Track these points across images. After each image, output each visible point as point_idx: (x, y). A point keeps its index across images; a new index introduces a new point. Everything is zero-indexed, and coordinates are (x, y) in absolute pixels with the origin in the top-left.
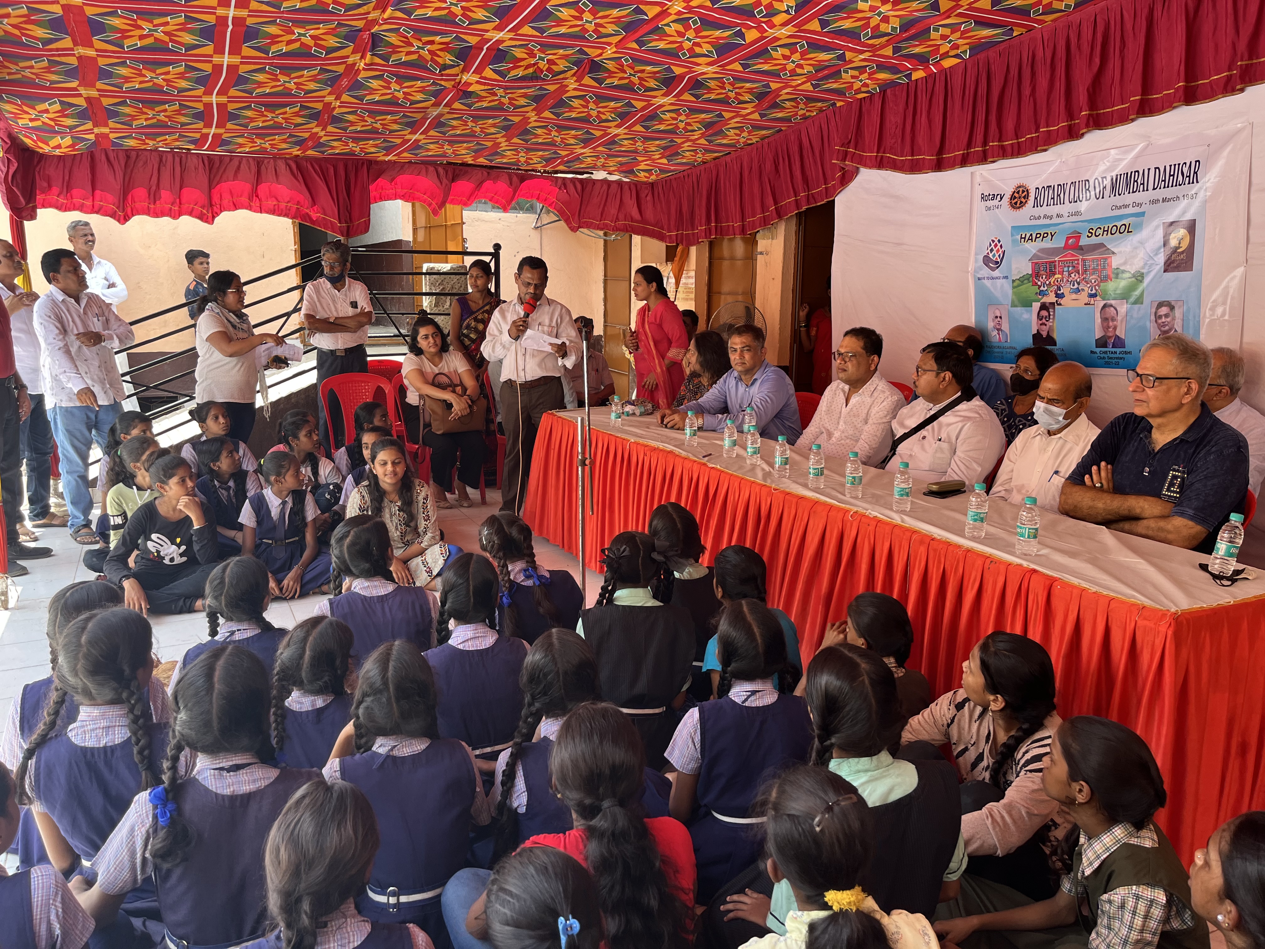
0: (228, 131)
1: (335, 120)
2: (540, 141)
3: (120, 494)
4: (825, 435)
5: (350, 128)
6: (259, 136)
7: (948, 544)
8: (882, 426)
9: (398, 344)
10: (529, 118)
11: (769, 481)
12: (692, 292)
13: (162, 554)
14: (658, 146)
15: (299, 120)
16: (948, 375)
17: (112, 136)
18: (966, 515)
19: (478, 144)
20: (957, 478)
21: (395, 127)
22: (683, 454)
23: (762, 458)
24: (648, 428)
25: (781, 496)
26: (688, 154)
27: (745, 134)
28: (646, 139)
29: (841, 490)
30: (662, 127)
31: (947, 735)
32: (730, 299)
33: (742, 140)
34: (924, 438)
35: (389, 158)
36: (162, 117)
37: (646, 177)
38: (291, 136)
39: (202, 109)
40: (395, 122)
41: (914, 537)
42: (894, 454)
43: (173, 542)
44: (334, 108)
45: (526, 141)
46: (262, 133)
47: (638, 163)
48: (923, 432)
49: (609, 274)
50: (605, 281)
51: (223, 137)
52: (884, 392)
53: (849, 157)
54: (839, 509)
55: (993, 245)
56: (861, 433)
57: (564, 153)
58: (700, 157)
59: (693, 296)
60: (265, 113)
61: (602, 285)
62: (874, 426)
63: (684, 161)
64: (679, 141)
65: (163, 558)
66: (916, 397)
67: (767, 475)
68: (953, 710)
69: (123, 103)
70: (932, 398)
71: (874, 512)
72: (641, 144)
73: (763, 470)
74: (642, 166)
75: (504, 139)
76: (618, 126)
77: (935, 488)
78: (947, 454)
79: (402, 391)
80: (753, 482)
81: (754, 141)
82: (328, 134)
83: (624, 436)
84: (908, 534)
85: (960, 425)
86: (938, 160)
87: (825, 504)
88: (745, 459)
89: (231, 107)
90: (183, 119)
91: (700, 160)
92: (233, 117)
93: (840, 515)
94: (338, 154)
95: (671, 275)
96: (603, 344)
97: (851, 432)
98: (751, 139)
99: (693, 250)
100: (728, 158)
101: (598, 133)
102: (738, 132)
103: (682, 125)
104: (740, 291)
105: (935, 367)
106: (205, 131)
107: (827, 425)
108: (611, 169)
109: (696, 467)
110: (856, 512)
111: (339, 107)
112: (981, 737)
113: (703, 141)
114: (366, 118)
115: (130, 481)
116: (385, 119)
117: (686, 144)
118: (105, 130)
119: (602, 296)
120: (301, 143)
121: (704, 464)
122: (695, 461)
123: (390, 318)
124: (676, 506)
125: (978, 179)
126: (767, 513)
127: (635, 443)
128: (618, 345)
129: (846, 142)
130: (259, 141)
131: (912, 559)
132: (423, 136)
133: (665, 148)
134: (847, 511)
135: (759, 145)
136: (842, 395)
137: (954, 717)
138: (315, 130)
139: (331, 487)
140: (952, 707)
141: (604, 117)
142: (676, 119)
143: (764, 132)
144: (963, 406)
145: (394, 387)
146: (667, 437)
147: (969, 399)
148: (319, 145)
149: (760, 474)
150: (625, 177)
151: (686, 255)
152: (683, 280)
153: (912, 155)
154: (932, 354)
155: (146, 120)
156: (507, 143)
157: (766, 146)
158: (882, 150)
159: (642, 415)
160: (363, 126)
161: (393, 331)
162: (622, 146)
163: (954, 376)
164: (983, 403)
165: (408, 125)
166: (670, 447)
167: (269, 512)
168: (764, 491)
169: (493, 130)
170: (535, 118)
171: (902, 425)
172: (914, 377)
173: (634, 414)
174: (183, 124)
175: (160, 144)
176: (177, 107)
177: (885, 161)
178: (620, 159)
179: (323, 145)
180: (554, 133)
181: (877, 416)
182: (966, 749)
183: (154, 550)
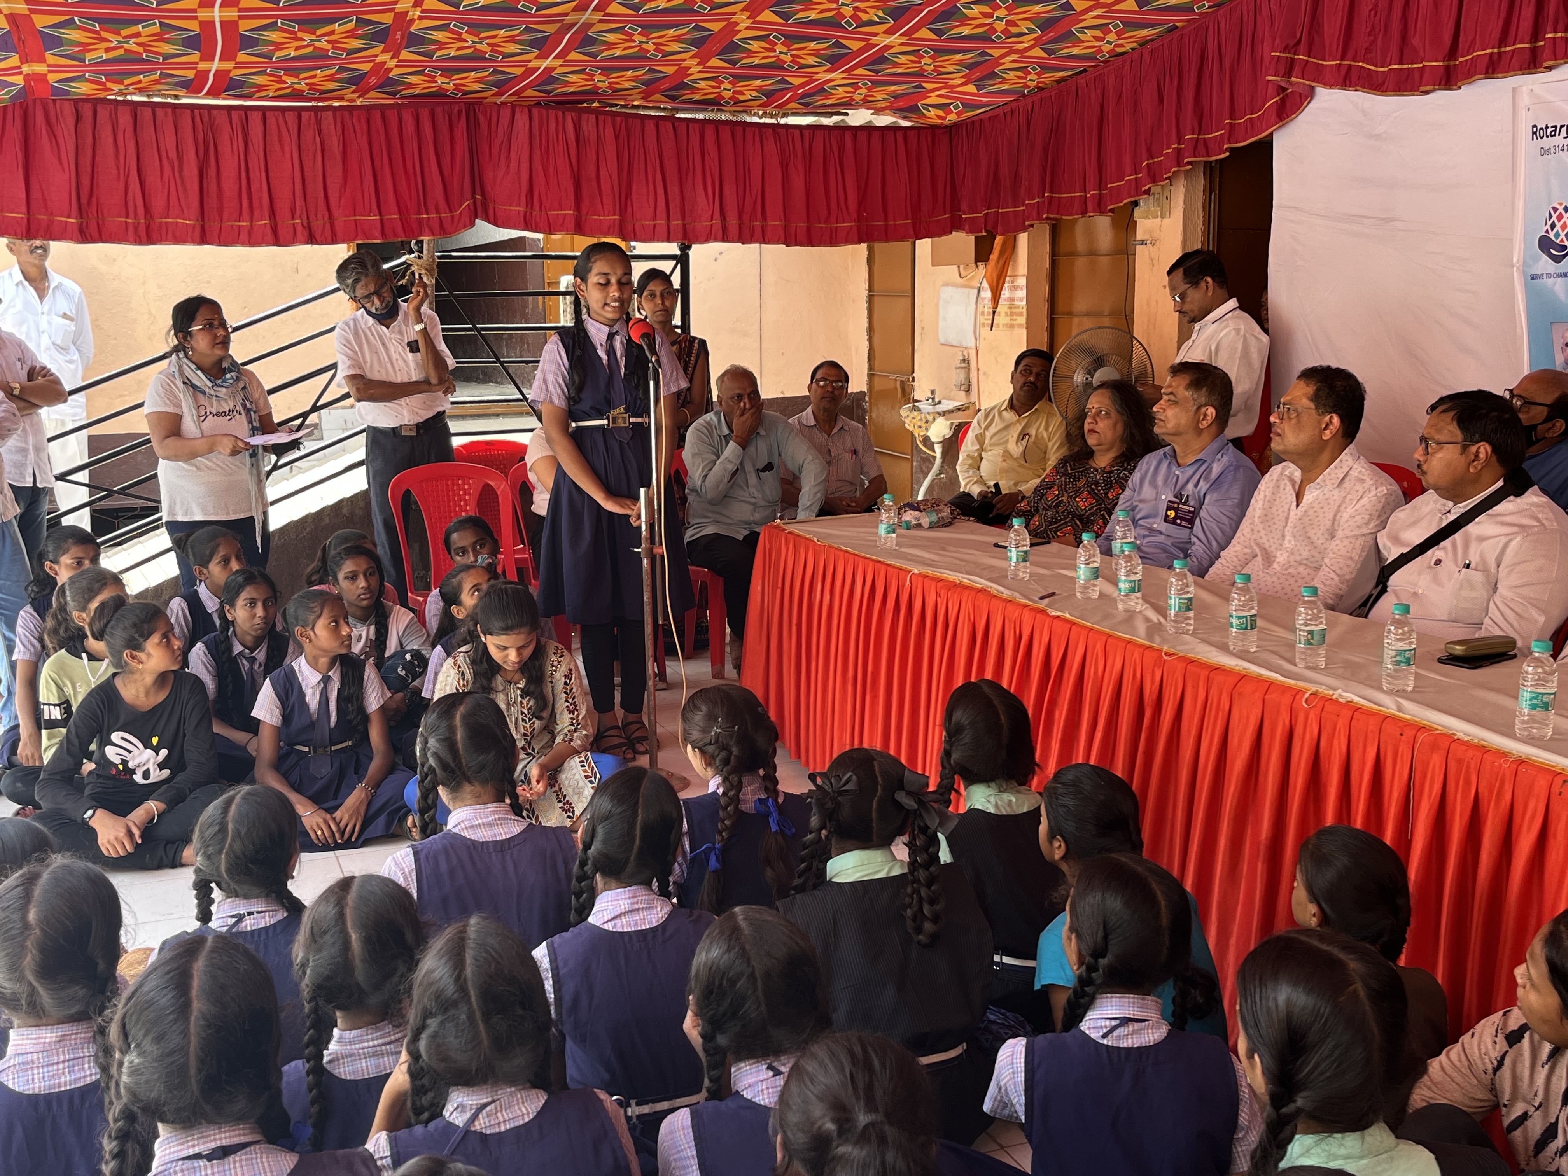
0: (240, 65)
1: (414, 41)
2: (757, 61)
3: (61, 669)
4: (1259, 558)
5: (438, 53)
6: (289, 71)
7: (1484, 750)
8: (1361, 541)
9: (520, 414)
10: (737, 24)
11: (1157, 639)
12: (1021, 314)
13: (131, 765)
14: (960, 63)
15: (355, 44)
16: (1484, 449)
17: (52, 78)
18: (1516, 698)
19: (651, 70)
20: (1498, 632)
21: (513, 48)
22: (1006, 593)
23: (1145, 599)
24: (944, 549)
25: (1180, 666)
26: (1012, 74)
27: (1112, 37)
28: (939, 51)
29: (1288, 655)
30: (966, 31)
31: (1493, 1089)
32: (1088, 323)
33: (1107, 48)
34: (1438, 562)
35: (503, 99)
36: (132, 45)
37: (939, 117)
38: (342, 69)
39: (197, 30)
40: (512, 40)
41: (1421, 737)
42: (1384, 590)
43: (147, 745)
44: (412, 21)
45: (733, 63)
46: (293, 67)
47: (926, 94)
48: (1435, 553)
49: (876, 287)
50: (871, 299)
51: (232, 75)
52: (1363, 481)
53: (1297, 70)
54: (1285, 689)
55: (1555, 216)
56: (1323, 553)
57: (796, 81)
58: (1032, 80)
59: (1022, 320)
60: (300, 34)
61: (866, 305)
62: (1346, 542)
63: (1006, 87)
64: (996, 53)
65: (133, 772)
66: (1423, 491)
67: (1154, 629)
68: (1502, 1044)
69: (69, 23)
70: (1453, 493)
71: (1347, 694)
72: (929, 61)
73: (1147, 620)
74: (933, 99)
75: (695, 61)
76: (890, 32)
77: (1459, 649)
78: (1481, 593)
79: (525, 491)
80: (1130, 642)
81: (1128, 47)
82: (402, 64)
83: (899, 563)
84: (1409, 733)
85: (1504, 540)
86: (1447, 68)
87: (1258, 680)
88: (1114, 600)
89: (244, 27)
90: (167, 48)
91: (1032, 84)
92: (248, 42)
93: (1286, 700)
94: (418, 96)
95: (985, 284)
96: (867, 406)
97: (1305, 554)
98: (1122, 46)
99: (1023, 238)
100: (1082, 81)
101: (855, 45)
102: (1098, 33)
103: (1000, 26)
104: (1107, 311)
105: (1459, 435)
106: (202, 66)
107: (1264, 540)
108: (879, 105)
109: (1027, 618)
110: (1315, 694)
111: (420, 18)
112: (1553, 1096)
113: (1037, 52)
114: (464, 36)
115: (78, 645)
116: (495, 36)
117: (1009, 59)
118: (41, 68)
119: (866, 324)
120: (358, 81)
121: (1043, 612)
122: (1026, 606)
123: (505, 368)
124: (995, 685)
125: (1525, 99)
126: (1155, 697)
127: (919, 575)
128: (893, 408)
129: (1292, 44)
130: (289, 80)
131: (1417, 776)
132: (560, 62)
133: (971, 67)
134: (1300, 692)
135: (1136, 56)
136: (1289, 487)
137: (1503, 1058)
138: (380, 59)
139: (408, 657)
140: (1500, 1039)
141: (864, 17)
142: (991, 16)
143: (1145, 32)
144: (1508, 506)
145: (512, 486)
146: (977, 565)
147: (1519, 493)
148: (387, 84)
149: (1141, 628)
150: (904, 118)
151: (1010, 249)
152: (1005, 294)
153: (1401, 63)
154: (1452, 413)
155: (107, 50)
156: (700, 68)
157: (1147, 57)
158: (1350, 54)
159: (932, 527)
160: (459, 49)
161: (510, 392)
162: (896, 65)
163: (1494, 451)
164: (1545, 499)
165: (533, 44)
166: (980, 582)
167: (302, 695)
168: (1149, 657)
169: (675, 47)
170: (748, 23)
171: (1396, 540)
172: (1418, 455)
173: (919, 526)
174: (167, 57)
175: (131, 89)
176: (157, 28)
177: (1354, 75)
178: (893, 88)
179: (394, 82)
180: (780, 48)
181: (1351, 523)
182: (1525, 1117)
183: (117, 760)
